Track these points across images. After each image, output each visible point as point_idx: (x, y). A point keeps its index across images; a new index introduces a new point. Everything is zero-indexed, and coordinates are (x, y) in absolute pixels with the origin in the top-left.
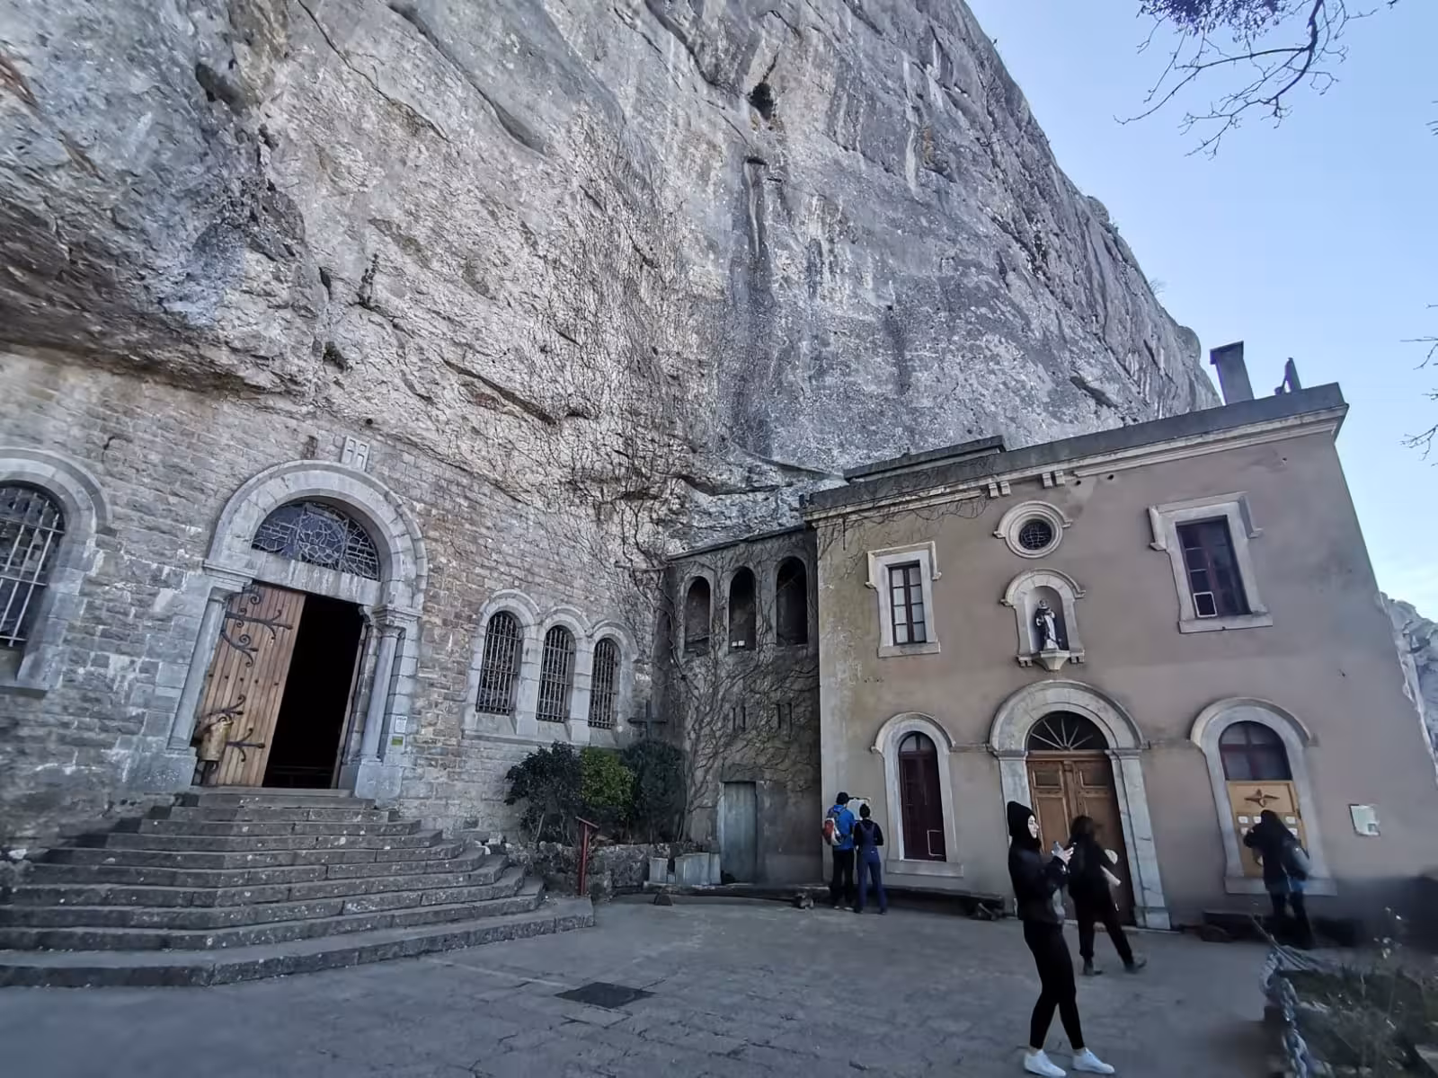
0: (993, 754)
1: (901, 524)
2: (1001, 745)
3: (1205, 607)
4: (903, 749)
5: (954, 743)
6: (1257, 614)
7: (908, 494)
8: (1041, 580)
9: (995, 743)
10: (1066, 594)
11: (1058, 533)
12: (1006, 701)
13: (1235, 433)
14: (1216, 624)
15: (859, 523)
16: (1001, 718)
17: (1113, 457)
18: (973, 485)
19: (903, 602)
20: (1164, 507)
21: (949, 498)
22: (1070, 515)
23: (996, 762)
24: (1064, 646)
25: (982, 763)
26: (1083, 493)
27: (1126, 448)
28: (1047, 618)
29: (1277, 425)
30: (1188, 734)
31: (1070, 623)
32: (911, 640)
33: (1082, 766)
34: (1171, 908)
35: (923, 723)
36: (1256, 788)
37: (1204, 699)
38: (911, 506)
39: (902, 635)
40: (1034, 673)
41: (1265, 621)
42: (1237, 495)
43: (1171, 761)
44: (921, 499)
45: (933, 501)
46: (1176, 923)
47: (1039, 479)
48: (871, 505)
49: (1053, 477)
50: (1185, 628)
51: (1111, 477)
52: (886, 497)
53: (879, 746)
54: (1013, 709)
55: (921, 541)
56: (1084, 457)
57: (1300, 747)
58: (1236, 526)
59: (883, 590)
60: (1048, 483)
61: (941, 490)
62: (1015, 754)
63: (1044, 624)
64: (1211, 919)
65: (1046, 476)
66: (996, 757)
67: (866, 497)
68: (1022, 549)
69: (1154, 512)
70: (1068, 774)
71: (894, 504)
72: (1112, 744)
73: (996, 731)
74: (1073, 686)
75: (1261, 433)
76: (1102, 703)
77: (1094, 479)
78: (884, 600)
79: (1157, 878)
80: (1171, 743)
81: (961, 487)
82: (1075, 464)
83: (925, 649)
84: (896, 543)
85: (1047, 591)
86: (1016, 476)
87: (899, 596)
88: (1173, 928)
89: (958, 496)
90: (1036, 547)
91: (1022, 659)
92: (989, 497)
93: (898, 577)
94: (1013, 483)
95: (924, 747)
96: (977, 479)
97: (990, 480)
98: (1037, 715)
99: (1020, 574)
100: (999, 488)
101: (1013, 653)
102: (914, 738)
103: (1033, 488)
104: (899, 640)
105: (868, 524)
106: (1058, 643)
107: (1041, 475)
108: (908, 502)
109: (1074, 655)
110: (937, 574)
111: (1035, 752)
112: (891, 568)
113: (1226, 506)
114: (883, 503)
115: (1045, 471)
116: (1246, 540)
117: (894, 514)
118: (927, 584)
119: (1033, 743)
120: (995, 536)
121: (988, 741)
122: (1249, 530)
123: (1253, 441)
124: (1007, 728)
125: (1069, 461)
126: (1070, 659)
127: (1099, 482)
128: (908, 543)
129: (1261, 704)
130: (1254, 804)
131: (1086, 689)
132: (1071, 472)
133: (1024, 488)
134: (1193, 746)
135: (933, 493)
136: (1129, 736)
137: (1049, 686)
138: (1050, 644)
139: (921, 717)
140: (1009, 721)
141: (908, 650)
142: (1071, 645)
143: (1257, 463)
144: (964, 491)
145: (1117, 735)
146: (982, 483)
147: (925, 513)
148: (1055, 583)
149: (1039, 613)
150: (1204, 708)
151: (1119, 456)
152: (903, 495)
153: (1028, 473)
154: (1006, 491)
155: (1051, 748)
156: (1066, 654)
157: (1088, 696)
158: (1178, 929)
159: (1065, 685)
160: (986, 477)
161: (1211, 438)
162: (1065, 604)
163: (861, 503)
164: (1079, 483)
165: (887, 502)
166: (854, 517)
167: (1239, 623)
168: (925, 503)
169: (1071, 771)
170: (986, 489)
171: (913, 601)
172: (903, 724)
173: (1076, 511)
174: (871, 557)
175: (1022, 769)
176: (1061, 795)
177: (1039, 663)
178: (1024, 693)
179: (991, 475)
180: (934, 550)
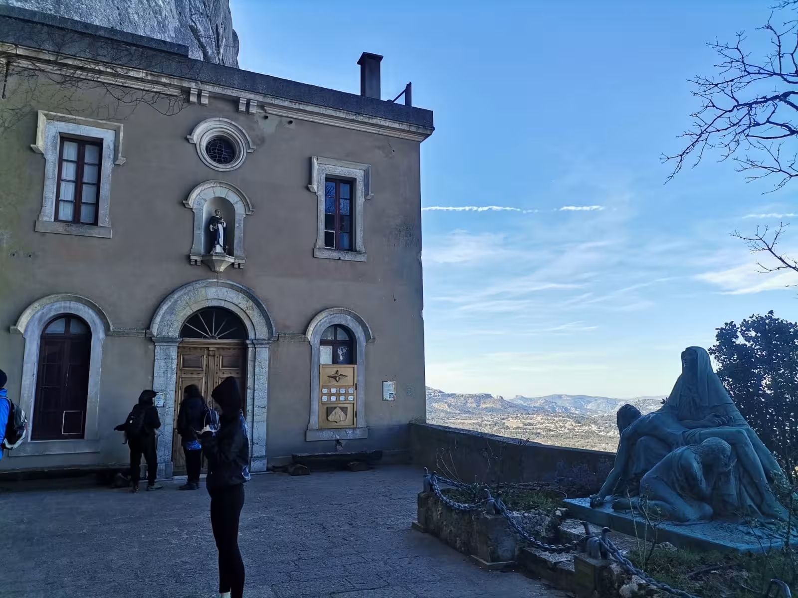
0: (151, 340)
1: (86, 93)
2: (160, 331)
3: (329, 241)
4: (49, 331)
5: (112, 328)
6: (359, 253)
7: (104, 63)
8: (221, 192)
9: (155, 330)
10: (240, 209)
11: (243, 155)
12: (173, 292)
13: (374, 121)
14: (335, 255)
15: (32, 73)
16: (165, 308)
17: (297, 106)
18: (176, 82)
19: (72, 178)
20: (321, 160)
21: (148, 87)
22: (254, 143)
23: (151, 347)
24: (231, 253)
25: (137, 347)
26: (268, 127)
27: (308, 103)
28: (220, 226)
29: (396, 125)
30: (304, 332)
31: (238, 233)
32: (76, 219)
33: (222, 352)
34: (269, 455)
35: (80, 306)
36: (335, 370)
37: (318, 307)
38: (103, 79)
39: (66, 212)
40: (200, 272)
41: (361, 258)
42: (365, 166)
43: (290, 349)
44: (116, 75)
45: (129, 83)
46: (270, 466)
47: (235, 102)
48: (52, 58)
49: (248, 105)
50: (318, 254)
51: (291, 122)
52: (74, 57)
53: (21, 326)
54: (176, 301)
55: (108, 119)
56: (276, 97)
57: (364, 344)
58: (360, 187)
59: (51, 158)
60: (242, 108)
61: (141, 75)
62: (169, 340)
63: (217, 231)
64: (296, 460)
65: (243, 101)
66: (154, 342)
67: (48, 46)
68: (208, 159)
69: (315, 161)
70: (211, 359)
71: (82, 69)
72: (251, 335)
73: (158, 319)
74: (232, 287)
75: (388, 127)
76: (251, 303)
77: (279, 119)
78: (51, 169)
79: (263, 435)
80: (293, 336)
81: (164, 80)
82: (268, 100)
83: (95, 232)
84: (78, 112)
85: (222, 202)
86: (217, 90)
87: (69, 171)
88: (268, 469)
89: (157, 88)
90: (220, 162)
91: (193, 258)
92: (188, 100)
93: (71, 151)
94: (213, 96)
95: (75, 329)
96: (181, 78)
97: (193, 85)
98: (196, 308)
99: (204, 181)
100: (199, 96)
101: (185, 251)
102: (64, 320)
103: (228, 108)
104: (62, 217)
105: (42, 79)
106: (224, 249)
107: (238, 99)
108: (100, 72)
109: (237, 261)
110: (121, 160)
111: (187, 340)
112: (65, 138)
113: (357, 173)
114: (70, 62)
115: (244, 96)
116: (364, 200)
117: (79, 79)
118: (107, 166)
119: (186, 332)
120: (187, 140)
121: (148, 327)
122: (366, 194)
123: (382, 131)
124: (168, 317)
125: (265, 95)
126: (233, 264)
127: (281, 122)
128: (90, 116)
129: (350, 314)
130: (333, 380)
131: (240, 290)
132: (262, 106)
133: (221, 105)
134: (305, 340)
135: (132, 74)
136: (265, 329)
137: (211, 285)
138: (218, 249)
139: (79, 300)
140: (171, 311)
141: (74, 229)
142: (235, 252)
143: (379, 148)
144: (164, 85)
145: (257, 328)
146: (186, 84)
147: (118, 93)
148: (233, 198)
149: (212, 220)
150: (319, 313)
151: (301, 107)
152: (98, 62)
153: (230, 92)
154: (205, 101)
155: (200, 336)
156: (231, 260)
157: (241, 295)
158: (272, 469)
159: (225, 285)
160: (191, 79)
161: (360, 118)
162: (237, 218)
163: (40, 50)
164: (266, 117)
165: (76, 63)
166: (24, 63)
167: (348, 257)
168: (120, 81)
169: (214, 356)
170: (187, 92)
171: (85, 180)
172: (57, 305)
173: (261, 141)
174: (42, 119)
175: (174, 353)
176: (203, 375)
177: (208, 264)
178: (190, 288)
179: (195, 80)
180: (122, 134)
